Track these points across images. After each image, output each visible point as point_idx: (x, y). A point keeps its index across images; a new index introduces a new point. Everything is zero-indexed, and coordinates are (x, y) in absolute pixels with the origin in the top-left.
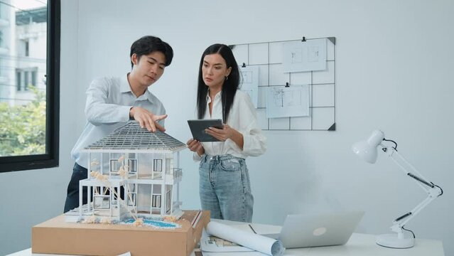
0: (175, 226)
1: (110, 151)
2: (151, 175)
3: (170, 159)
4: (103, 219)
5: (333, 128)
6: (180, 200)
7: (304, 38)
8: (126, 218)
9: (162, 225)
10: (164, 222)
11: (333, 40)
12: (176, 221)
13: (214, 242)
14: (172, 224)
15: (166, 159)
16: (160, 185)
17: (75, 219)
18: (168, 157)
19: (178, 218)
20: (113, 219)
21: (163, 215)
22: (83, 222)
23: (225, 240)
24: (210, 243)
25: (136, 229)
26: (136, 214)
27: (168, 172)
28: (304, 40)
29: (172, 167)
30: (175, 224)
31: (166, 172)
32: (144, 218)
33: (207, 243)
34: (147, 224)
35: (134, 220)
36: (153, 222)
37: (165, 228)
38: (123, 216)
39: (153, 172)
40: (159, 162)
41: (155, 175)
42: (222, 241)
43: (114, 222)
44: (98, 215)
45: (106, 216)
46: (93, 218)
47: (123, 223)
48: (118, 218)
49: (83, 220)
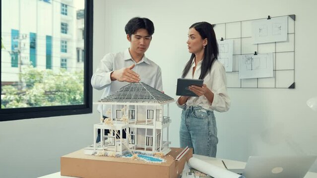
0: (161, 161)
1: (116, 103)
2: (145, 122)
3: (159, 110)
4: (110, 153)
5: (293, 86)
6: (169, 141)
7: (269, 16)
8: (126, 153)
9: (152, 159)
10: (154, 157)
11: (293, 17)
12: (163, 157)
13: (193, 174)
14: (160, 159)
15: (156, 110)
16: (152, 129)
17: (91, 152)
18: (157, 109)
19: (165, 154)
20: (118, 153)
21: (154, 151)
22: (96, 155)
23: (202, 173)
24: (190, 174)
25: (132, 162)
26: (135, 151)
27: (158, 119)
28: (269, 18)
29: (161, 115)
30: (162, 159)
31: (156, 120)
32: (140, 153)
33: (188, 174)
34: (141, 158)
35: (131, 155)
36: (146, 157)
37: (153, 162)
38: (125, 152)
39: (147, 120)
40: (151, 112)
41: (148, 121)
42: (199, 173)
43: (118, 156)
44: (107, 150)
45: (112, 151)
46: (103, 152)
47: (124, 157)
48: (120, 153)
49: (96, 153)
